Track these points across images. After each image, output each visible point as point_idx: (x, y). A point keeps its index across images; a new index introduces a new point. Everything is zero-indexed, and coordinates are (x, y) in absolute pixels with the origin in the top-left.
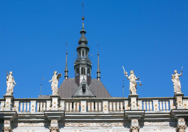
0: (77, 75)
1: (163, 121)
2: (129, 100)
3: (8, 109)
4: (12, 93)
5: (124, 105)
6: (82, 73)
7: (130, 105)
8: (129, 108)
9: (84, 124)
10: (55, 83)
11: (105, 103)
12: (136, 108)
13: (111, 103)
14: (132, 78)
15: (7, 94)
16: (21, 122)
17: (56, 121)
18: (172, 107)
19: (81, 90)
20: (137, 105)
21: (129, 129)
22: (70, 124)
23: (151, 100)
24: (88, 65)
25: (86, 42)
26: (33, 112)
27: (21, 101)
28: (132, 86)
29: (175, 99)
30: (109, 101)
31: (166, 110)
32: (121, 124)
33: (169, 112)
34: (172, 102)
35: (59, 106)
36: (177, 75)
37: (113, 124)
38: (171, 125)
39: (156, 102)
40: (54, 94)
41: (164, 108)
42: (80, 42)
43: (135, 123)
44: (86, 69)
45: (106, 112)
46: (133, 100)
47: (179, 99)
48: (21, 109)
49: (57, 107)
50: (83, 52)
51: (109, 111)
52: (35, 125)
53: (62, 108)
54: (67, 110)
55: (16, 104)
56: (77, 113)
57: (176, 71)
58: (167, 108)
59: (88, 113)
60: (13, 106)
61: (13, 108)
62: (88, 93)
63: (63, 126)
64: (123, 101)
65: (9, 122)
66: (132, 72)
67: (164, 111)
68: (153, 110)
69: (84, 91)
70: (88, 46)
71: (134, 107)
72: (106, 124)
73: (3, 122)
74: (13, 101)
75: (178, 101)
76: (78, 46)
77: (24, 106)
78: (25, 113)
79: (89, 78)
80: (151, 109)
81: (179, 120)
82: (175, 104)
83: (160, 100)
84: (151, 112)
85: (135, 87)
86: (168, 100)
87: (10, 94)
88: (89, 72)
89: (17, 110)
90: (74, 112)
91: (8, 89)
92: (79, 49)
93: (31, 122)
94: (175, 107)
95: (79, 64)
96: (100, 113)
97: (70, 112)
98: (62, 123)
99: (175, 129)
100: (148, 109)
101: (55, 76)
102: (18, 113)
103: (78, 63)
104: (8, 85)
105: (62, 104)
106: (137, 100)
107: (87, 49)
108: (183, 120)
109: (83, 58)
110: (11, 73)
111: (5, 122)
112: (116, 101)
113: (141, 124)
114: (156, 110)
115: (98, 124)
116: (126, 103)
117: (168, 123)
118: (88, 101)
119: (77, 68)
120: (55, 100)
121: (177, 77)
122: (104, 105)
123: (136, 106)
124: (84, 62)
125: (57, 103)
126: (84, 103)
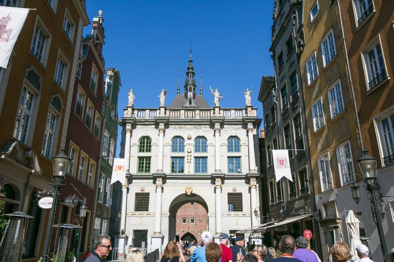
0: (186, 92)
1: (237, 124)
2: (214, 110)
3: (129, 116)
4: (133, 105)
5: (210, 113)
6: (189, 91)
7: (214, 113)
8: (214, 115)
9: (183, 126)
10: (162, 98)
11: (198, 112)
12: (219, 115)
13: (201, 112)
14: (217, 94)
15: (129, 105)
16: (138, 125)
17: (163, 124)
18: (245, 115)
19: (188, 103)
20: (220, 113)
21: (213, 130)
22: (173, 126)
23: (229, 110)
24: (194, 85)
25: (192, 69)
26: (147, 118)
27: (139, 110)
28: (216, 100)
29: (246, 109)
30: (200, 110)
31: (240, 117)
32: (208, 126)
33: (242, 118)
34: (244, 111)
35: (165, 113)
36: (248, 92)
37: (202, 126)
38: (243, 128)
39: (233, 111)
40: (161, 106)
41: (239, 116)
42: (189, 69)
43: (217, 126)
44: (192, 88)
45: (198, 118)
46: (217, 110)
47: (249, 109)
48: (139, 116)
49: (164, 114)
50: (191, 76)
51: (200, 117)
52: (148, 126)
53: (167, 115)
54: (171, 116)
55: (136, 112)
56: (178, 118)
57: (248, 90)
58: (241, 116)
59: (186, 118)
60: (133, 113)
61: (133, 115)
62: (193, 104)
63: (168, 127)
64: (209, 110)
65: (130, 125)
66: (216, 90)
67: (239, 118)
68: (230, 117)
69: (190, 103)
70: (194, 71)
71: (217, 115)
72: (198, 126)
73: (126, 125)
74: (133, 110)
75: (248, 111)
76: (187, 71)
77: (141, 114)
78: (142, 118)
79: (194, 95)
80: (229, 116)
81: (249, 124)
82: (246, 113)
83: (236, 110)
84: (229, 118)
85: (219, 100)
86: (241, 110)
87: (131, 105)
88: (194, 90)
89: (136, 117)
90: (176, 118)
91: (129, 102)
92: (187, 73)
93: (146, 125)
94: (246, 115)
95: (187, 85)
96: (194, 118)
97: (173, 118)
98: (167, 125)
99: (246, 130)
100: (227, 116)
101: (163, 93)
102: (137, 118)
103: (187, 83)
104: (130, 99)
105: (168, 112)
106: (220, 110)
107: (193, 74)
108: (251, 124)
109: (190, 80)
110: (132, 90)
111: (127, 125)
112: (203, 110)
113: (222, 127)
114: (233, 117)
115: (192, 126)
116: (212, 111)
117: (241, 126)
118: (185, 110)
119: (186, 87)
120: (162, 110)
121: (248, 94)
122: (196, 113)
123: (218, 114)
124: (191, 83)
125: (164, 112)
126: (182, 112)
